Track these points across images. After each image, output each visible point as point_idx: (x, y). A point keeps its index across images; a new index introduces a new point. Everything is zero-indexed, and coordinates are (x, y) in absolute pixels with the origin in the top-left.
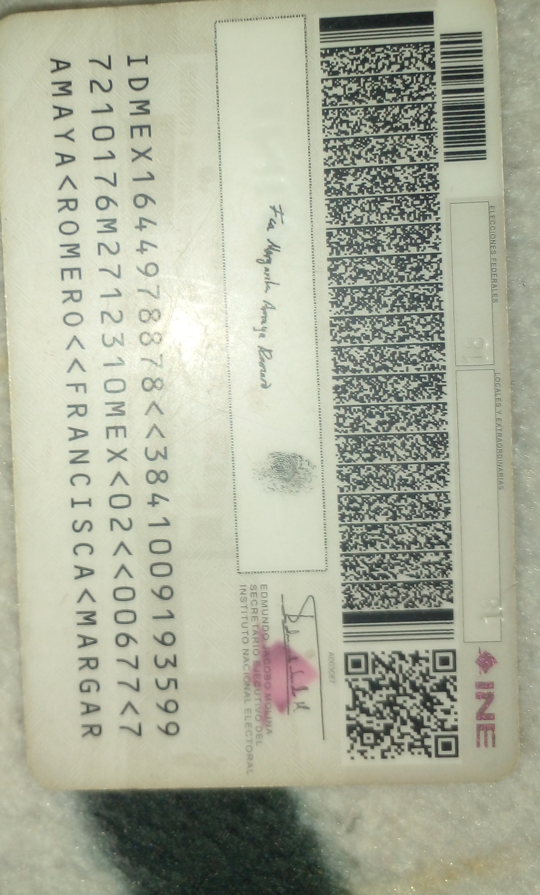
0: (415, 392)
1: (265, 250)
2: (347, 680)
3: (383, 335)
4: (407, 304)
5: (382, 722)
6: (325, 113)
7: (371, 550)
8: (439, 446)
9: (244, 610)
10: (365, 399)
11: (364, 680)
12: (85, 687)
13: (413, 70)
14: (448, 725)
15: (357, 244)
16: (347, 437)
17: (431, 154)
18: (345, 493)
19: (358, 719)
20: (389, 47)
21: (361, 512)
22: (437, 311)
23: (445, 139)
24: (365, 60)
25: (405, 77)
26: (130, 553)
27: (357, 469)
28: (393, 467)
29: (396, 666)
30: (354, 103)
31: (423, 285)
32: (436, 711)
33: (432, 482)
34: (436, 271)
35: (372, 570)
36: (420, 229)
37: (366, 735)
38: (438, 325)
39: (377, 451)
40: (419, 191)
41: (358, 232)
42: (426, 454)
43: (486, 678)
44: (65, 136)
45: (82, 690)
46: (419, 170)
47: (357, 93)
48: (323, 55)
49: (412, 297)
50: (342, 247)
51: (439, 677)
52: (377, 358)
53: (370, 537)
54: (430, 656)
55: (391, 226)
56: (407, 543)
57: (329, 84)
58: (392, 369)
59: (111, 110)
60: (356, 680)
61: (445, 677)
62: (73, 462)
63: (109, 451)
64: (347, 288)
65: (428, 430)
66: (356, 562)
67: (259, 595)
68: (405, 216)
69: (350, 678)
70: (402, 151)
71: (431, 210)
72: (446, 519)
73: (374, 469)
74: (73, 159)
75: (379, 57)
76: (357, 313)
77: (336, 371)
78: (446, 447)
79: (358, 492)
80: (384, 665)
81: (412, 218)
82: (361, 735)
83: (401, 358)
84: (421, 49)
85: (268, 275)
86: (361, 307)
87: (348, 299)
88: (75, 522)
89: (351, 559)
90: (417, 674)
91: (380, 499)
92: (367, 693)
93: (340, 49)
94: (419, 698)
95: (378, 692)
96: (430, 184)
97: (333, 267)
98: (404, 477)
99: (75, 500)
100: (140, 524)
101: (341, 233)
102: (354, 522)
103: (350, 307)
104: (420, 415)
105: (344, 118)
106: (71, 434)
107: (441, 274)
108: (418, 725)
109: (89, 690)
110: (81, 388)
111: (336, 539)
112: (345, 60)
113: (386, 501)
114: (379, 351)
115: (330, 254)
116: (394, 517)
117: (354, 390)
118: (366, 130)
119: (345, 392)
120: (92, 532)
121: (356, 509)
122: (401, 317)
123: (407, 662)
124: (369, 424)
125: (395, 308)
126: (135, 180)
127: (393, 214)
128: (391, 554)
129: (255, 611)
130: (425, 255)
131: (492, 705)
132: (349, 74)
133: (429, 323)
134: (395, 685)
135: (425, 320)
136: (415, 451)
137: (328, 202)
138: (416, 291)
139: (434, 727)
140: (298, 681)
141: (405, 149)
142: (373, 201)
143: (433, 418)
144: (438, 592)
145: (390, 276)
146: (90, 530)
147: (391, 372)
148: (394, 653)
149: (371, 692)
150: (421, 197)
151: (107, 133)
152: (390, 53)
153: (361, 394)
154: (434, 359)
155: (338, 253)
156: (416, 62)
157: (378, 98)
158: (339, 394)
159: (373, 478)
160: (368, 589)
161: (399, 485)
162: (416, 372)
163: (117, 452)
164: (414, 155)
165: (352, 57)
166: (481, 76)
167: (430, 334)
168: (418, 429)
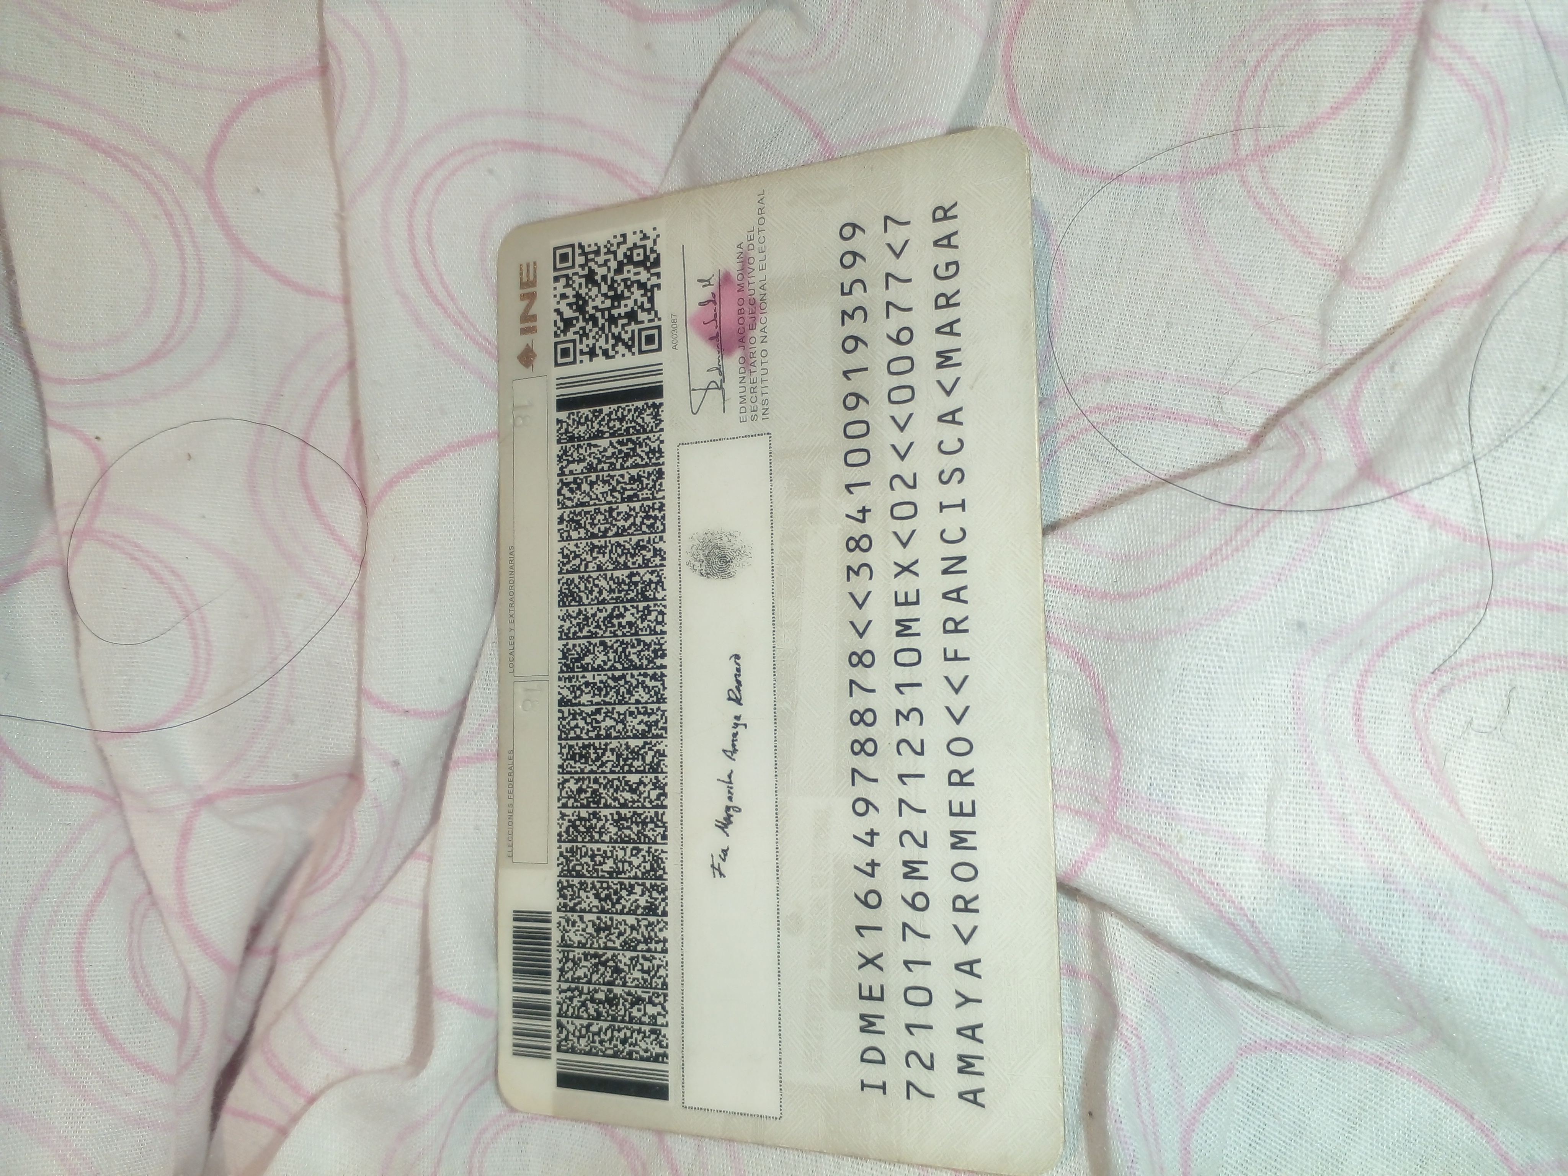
0: (587, 652)
1: (731, 823)
2: (660, 319)
3: (616, 716)
4: (592, 751)
5: (625, 275)
6: (665, 985)
7: (634, 472)
8: (567, 591)
9: (765, 390)
10: (635, 642)
11: (642, 322)
12: (953, 268)
13: (578, 1022)
14: (563, 281)
15: (637, 824)
16: (655, 599)
17: (563, 923)
18: (658, 535)
19: (649, 275)
20: (600, 1053)
21: (643, 515)
22: (564, 743)
23: (549, 939)
24: (624, 1041)
25: (585, 1015)
26: (893, 446)
27: (646, 563)
28: (611, 567)
29: (612, 341)
30: (636, 992)
31: (576, 773)
32: (574, 296)
33: (575, 552)
34: (564, 788)
35: (634, 450)
36: (576, 836)
37: (641, 258)
38: (564, 727)
39: (625, 584)
40: (576, 881)
41: (636, 838)
42: (579, 583)
43: (527, 339)
44: (967, 1000)
45: (956, 263)
46: (576, 905)
47: (633, 1005)
48: (665, 1055)
49: (585, 757)
50: (652, 821)
51: (570, 335)
52: (622, 689)
53: (635, 486)
54: (579, 358)
55: (603, 842)
56: (599, 482)
57: (660, 1020)
58: (609, 678)
59: (908, 1027)
60: (650, 321)
61: (565, 335)
62: (962, 559)
63: (917, 574)
64: (649, 772)
65: (576, 609)
66: (649, 458)
67: (748, 410)
68: (590, 853)
69: (656, 323)
70: (590, 930)
71: (565, 857)
72: (563, 510)
73: (630, 564)
74: (957, 967)
75: (610, 1043)
76: (640, 742)
77: (663, 675)
78: (560, 591)
79: (646, 537)
80: (623, 341)
81: (584, 850)
82: (646, 258)
83: (600, 689)
84: (570, 1046)
85: (729, 792)
86: (636, 749)
87: (648, 759)
88: (960, 482)
89: (654, 461)
90: (591, 335)
91: (624, 530)
92: (639, 307)
93: (647, 1060)
94: (589, 309)
95: (628, 309)
96: (565, 888)
97: (662, 798)
98: (601, 556)
99: (960, 509)
100: (880, 484)
101: (653, 838)
102: (650, 503)
103: (646, 750)
104: (584, 625)
105: (646, 976)
106: (963, 595)
107: (559, 784)
108: (590, 278)
109: (948, 265)
110: (950, 655)
111: (668, 482)
112: (643, 1045)
113: (618, 528)
114: (620, 698)
115: (663, 814)
116: (611, 510)
117: (646, 653)
118: (625, 958)
119: (655, 651)
120: (940, 470)
121: (648, 517)
122: (598, 737)
123: (600, 348)
124: (633, 614)
125: (603, 747)
126: (880, 929)
127: (602, 857)
128: (615, 469)
129: (753, 390)
130: (573, 807)
131: (521, 311)
132: (640, 1028)
133: (572, 729)
134: (613, 320)
135: (575, 733)
136: (589, 586)
137: (665, 877)
138: (583, 766)
139: (575, 278)
140: (710, 309)
141: (588, 930)
142: (620, 873)
143: (571, 623)
144: (570, 429)
145: (607, 783)
146: (942, 472)
147: (610, 674)
148: (613, 357)
149: (636, 308)
150: (574, 873)
151: (913, 996)
152: (600, 1047)
153: (639, 648)
154: (569, 688)
155: (656, 814)
156: (574, 1031)
157: (612, 996)
158: (660, 649)
159: (630, 553)
160: (638, 428)
161: (606, 547)
162: (586, 674)
163: (906, 573)
164: (579, 923)
165: (637, 1048)
166: (515, 1005)
167: (571, 717)
168: (586, 610)
